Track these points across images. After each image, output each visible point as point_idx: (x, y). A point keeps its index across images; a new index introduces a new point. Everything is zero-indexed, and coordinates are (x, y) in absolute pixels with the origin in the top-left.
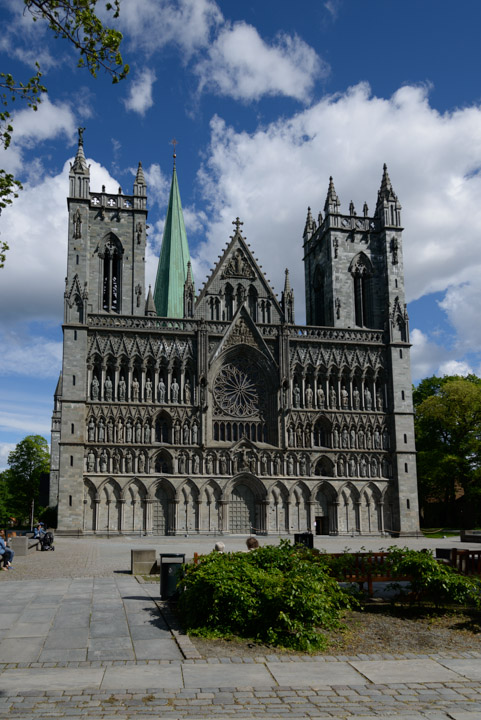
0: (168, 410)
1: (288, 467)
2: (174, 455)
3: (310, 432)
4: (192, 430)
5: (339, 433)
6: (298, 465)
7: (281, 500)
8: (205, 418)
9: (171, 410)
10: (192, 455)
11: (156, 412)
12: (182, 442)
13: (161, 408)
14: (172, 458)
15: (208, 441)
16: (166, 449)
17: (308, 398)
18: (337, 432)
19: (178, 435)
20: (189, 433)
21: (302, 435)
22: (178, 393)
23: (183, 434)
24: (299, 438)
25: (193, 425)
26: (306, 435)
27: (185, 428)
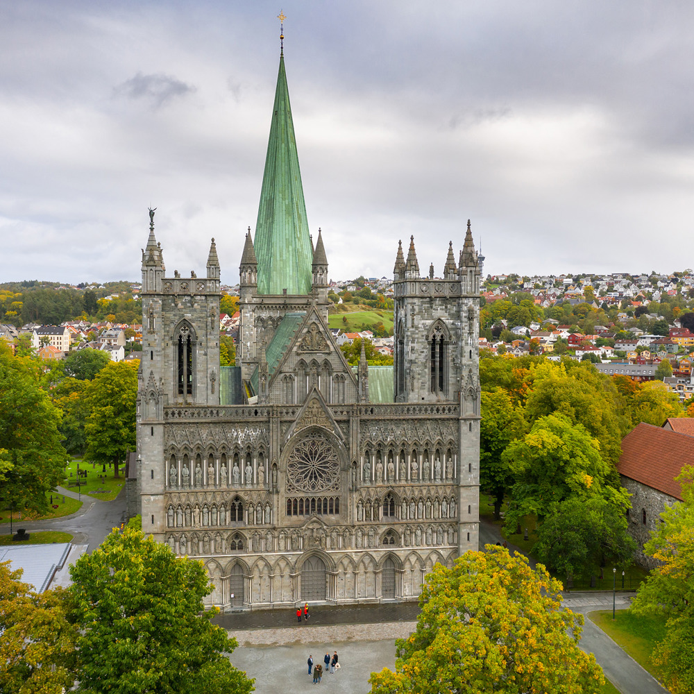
0: (241, 494)
1: (356, 540)
2: (248, 536)
3: (379, 506)
4: (265, 511)
5: (407, 506)
6: (366, 538)
7: (350, 570)
8: (277, 499)
9: (244, 494)
10: (265, 534)
11: (230, 496)
12: (255, 523)
13: (236, 493)
14: (246, 539)
15: (279, 521)
16: (240, 530)
17: (378, 473)
18: (404, 504)
19: (251, 517)
20: (262, 513)
21: (370, 510)
22: (251, 476)
23: (256, 515)
24: (367, 512)
25: (266, 506)
26: (375, 510)
27: (258, 510)
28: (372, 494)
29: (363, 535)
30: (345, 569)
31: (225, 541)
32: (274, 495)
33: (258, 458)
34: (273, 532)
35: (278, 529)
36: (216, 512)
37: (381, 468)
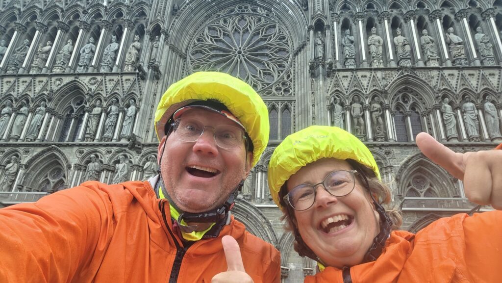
0: (85, 80)
2: (74, 161)
3: (384, 108)
4: (125, 113)
5: (454, 109)
8: (153, 90)
9: (90, 80)
10: (113, 161)
11: (62, 85)
12: (97, 137)
13: (74, 79)
14: (69, 167)
15: (151, 133)
16: (61, 149)
17: (373, 48)
18: (448, 107)
19: (93, 123)
20: (117, 118)
21: (363, 116)
22: (113, 55)
23: (105, 121)
24: (356, 121)
25: (128, 106)
26: (374, 116)
27: (111, 110)
28: (365, 82)
31: (21, 171)
32: (148, 81)
33: (134, 31)
34: (132, 156)
35: (145, 149)
36: (26, 113)
37: (379, 42)
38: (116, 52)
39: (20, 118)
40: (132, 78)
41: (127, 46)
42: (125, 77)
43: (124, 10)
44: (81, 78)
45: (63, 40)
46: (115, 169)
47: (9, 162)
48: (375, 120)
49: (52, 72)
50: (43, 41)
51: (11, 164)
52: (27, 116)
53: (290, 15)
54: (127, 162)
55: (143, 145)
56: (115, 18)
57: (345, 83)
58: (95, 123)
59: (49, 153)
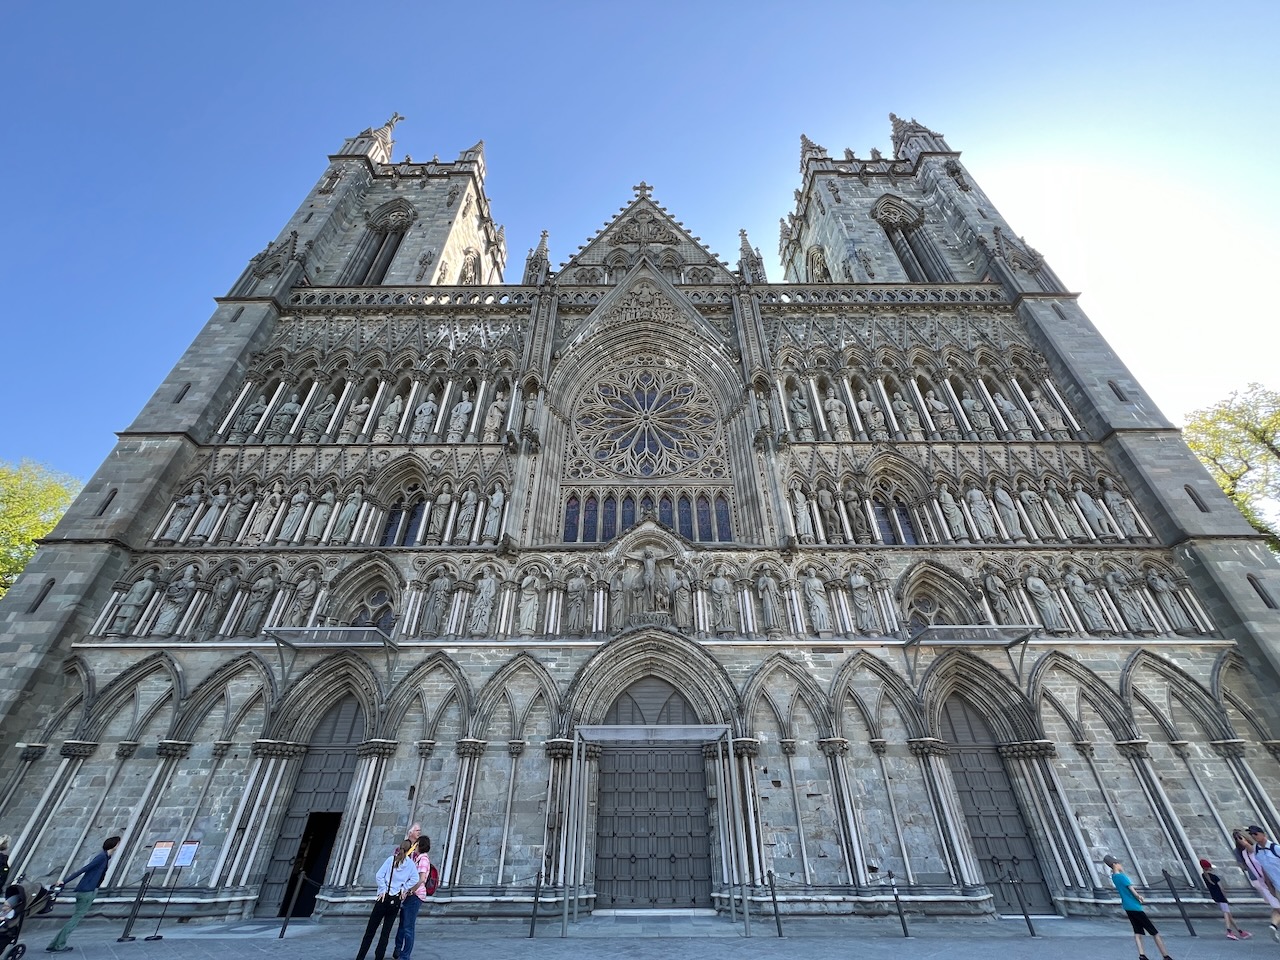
0: (425, 453)
1: (808, 605)
2: (411, 575)
3: (861, 497)
6: (843, 596)
7: (805, 737)
8: (529, 470)
9: (433, 454)
10: (472, 575)
11: (389, 460)
12: (447, 538)
13: (407, 452)
14: (403, 585)
15: (529, 532)
16: (389, 556)
18: (949, 497)
19: (439, 516)
20: (476, 510)
21: (836, 508)
22: (465, 419)
23: (457, 516)
24: (827, 514)
25: (493, 492)
26: (850, 508)
27: (466, 498)
28: (832, 462)
29: (830, 587)
30: (784, 729)
31: (323, 593)
32: (522, 456)
33: (494, 386)
34: (501, 568)
35: (522, 556)
36: (332, 502)
37: (841, 407)
38: (470, 414)
39: (322, 509)
40: (496, 450)
41: (485, 406)
42: (486, 450)
43: (479, 356)
44: (419, 451)
45: (387, 396)
46: (475, 588)
47: (302, 579)
48: (854, 514)
49: (371, 441)
50: (358, 396)
51: (306, 582)
52: (333, 507)
53: (713, 370)
54: (494, 576)
55: (520, 550)
56: (466, 367)
57: (806, 463)
58: (442, 517)
59: (369, 564)
